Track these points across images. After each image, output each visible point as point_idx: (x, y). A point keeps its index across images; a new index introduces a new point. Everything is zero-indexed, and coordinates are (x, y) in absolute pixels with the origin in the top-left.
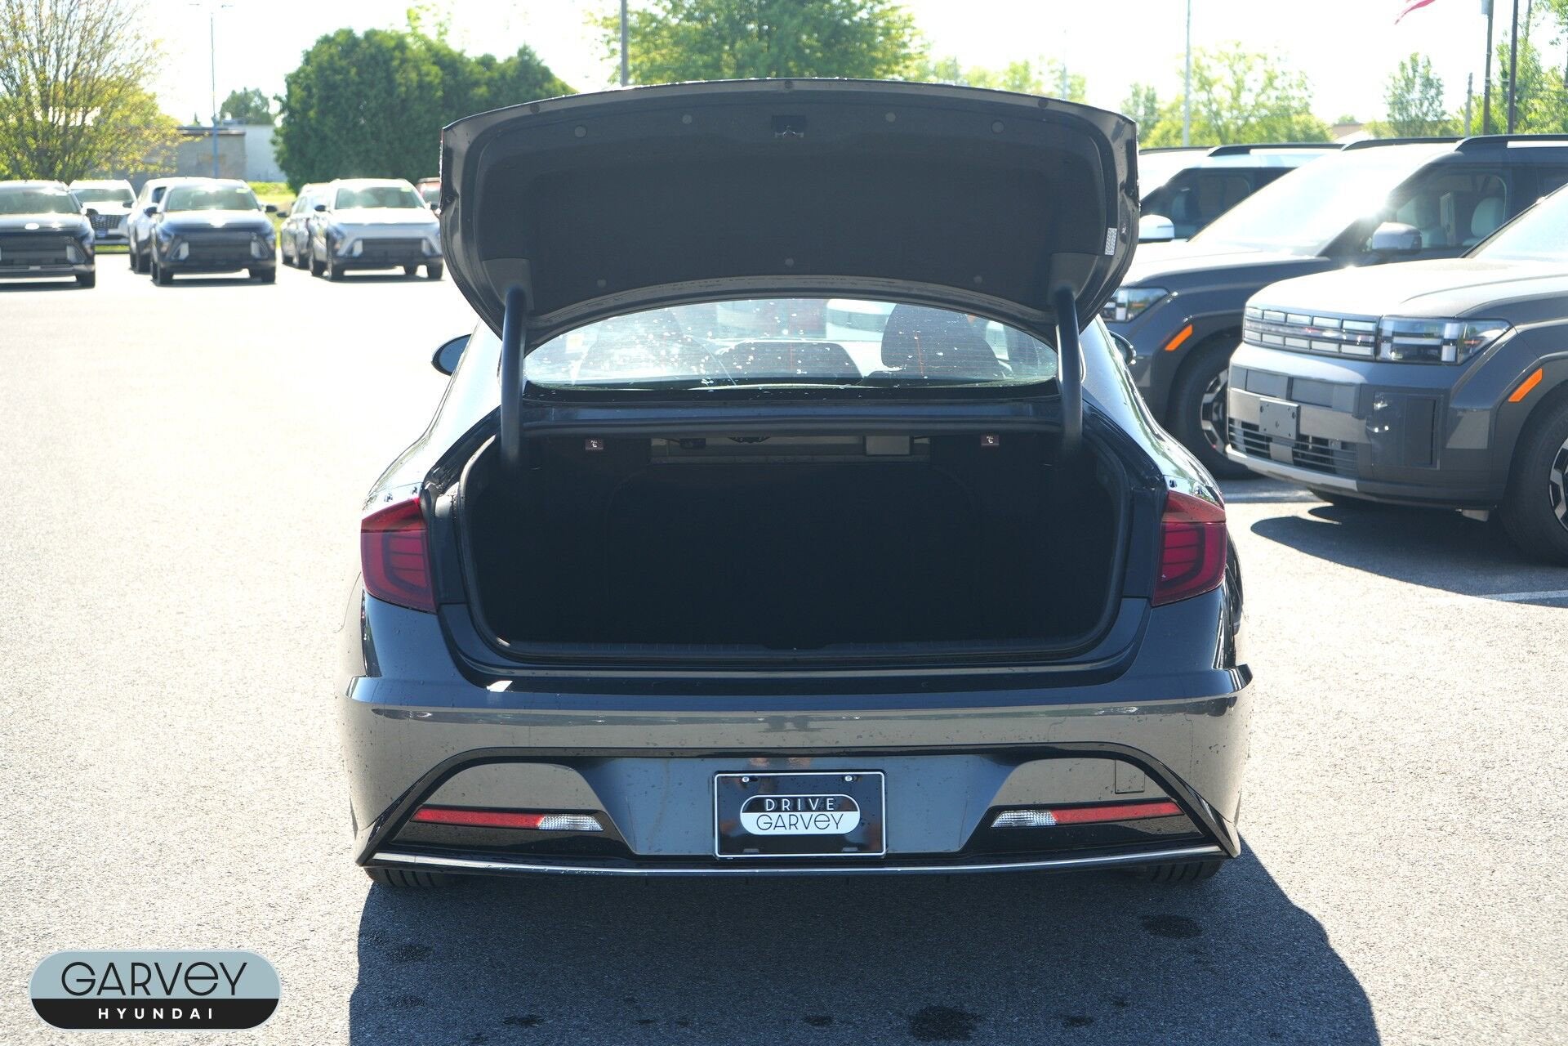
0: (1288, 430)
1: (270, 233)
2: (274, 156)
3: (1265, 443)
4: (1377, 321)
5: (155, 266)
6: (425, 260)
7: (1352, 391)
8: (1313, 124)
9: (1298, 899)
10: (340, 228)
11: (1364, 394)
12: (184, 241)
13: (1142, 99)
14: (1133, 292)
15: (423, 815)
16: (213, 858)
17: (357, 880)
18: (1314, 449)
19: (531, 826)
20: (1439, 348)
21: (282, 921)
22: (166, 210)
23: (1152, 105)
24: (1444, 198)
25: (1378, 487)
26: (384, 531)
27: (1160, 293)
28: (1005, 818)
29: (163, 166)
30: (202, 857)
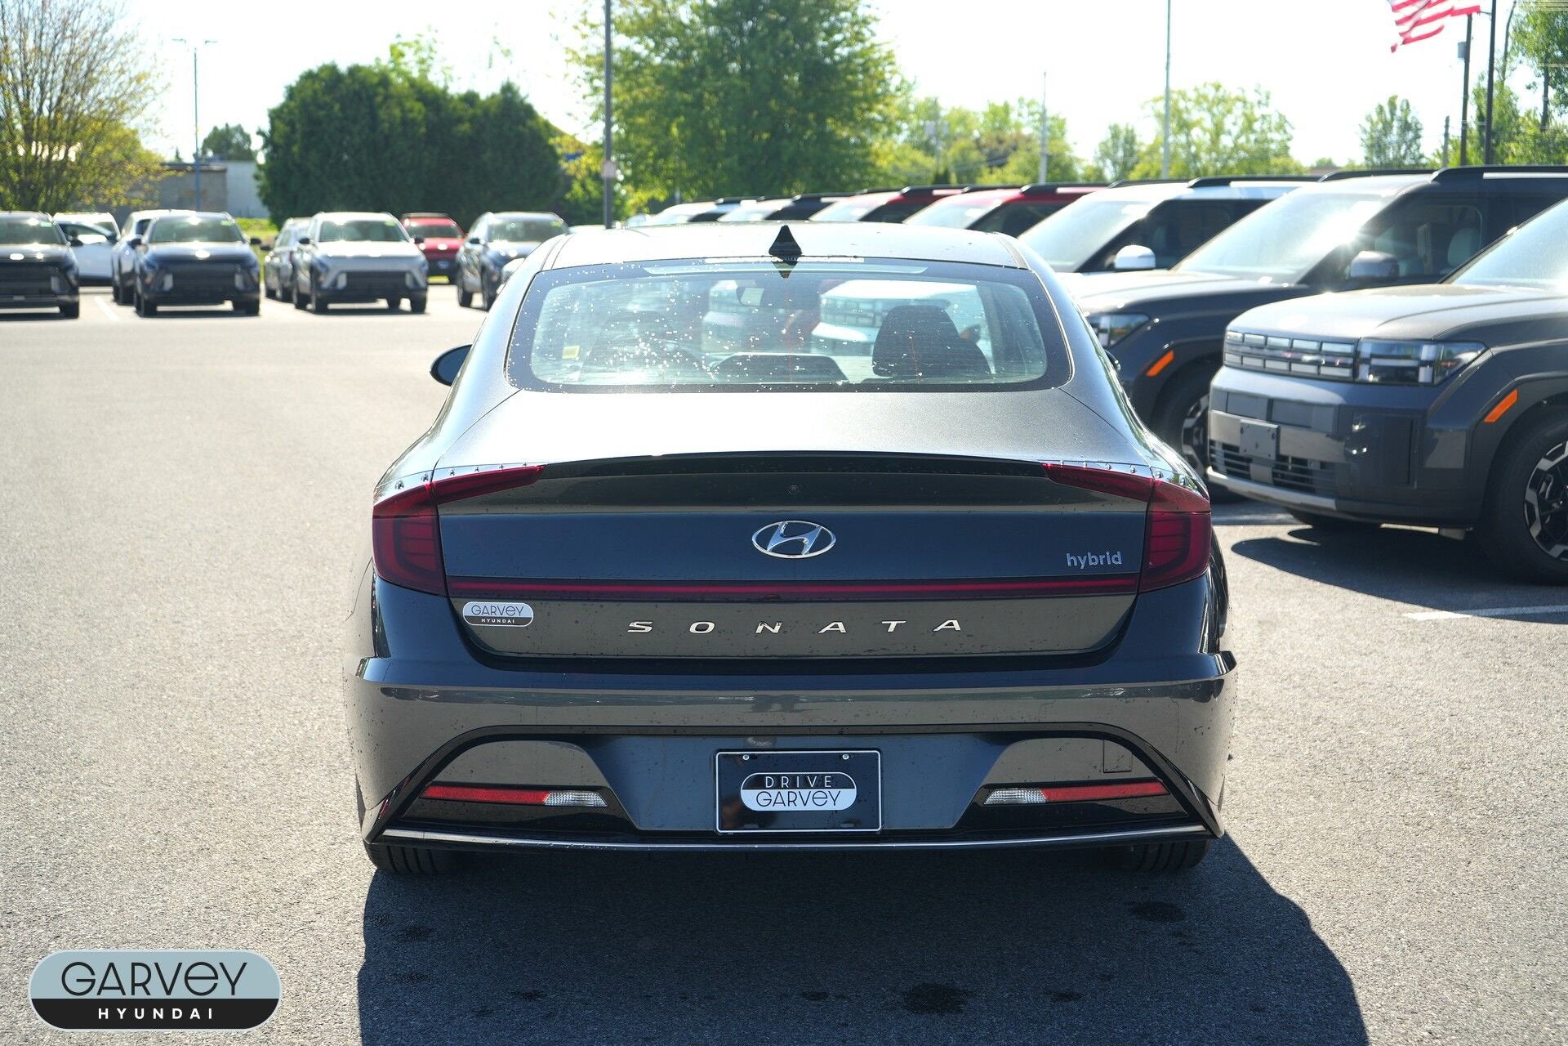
0: (1268, 450)
1: (255, 265)
2: (257, 191)
3: (1244, 464)
4: (1356, 342)
5: (139, 297)
6: (408, 294)
7: (1331, 412)
8: (1291, 167)
9: (1280, 887)
10: (324, 261)
11: (1343, 415)
12: (167, 272)
13: (1122, 140)
14: (1115, 318)
15: (432, 792)
16: (218, 847)
17: (360, 868)
18: (1294, 470)
19: (538, 802)
20: (1416, 370)
21: (288, 905)
22: (151, 241)
23: (1131, 148)
24: (1421, 229)
25: (1357, 507)
26: (395, 517)
27: (1141, 319)
28: (998, 796)
29: (146, 200)
30: (207, 846)
